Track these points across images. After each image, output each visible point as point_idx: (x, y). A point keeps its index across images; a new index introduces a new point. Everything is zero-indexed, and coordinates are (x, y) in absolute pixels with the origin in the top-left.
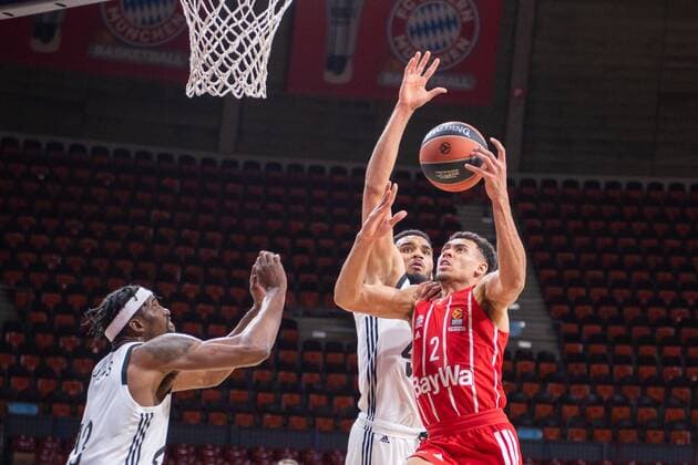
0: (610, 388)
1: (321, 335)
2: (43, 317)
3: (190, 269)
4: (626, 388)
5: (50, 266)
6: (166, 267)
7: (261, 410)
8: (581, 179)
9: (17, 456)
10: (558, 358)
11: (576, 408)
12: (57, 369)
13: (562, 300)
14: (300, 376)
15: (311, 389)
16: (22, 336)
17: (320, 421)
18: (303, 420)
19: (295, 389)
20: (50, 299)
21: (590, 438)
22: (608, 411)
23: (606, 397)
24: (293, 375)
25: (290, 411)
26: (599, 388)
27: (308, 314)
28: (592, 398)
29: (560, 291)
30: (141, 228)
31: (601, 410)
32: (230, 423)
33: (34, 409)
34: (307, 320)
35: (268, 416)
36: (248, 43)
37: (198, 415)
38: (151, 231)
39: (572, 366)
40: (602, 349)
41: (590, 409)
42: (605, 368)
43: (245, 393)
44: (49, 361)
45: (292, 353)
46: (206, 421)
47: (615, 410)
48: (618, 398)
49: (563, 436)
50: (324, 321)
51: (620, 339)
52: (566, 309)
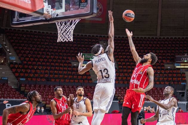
0: (127, 74)
1: (76, 65)
2: (26, 62)
3: (52, 53)
4: (130, 74)
5: (27, 53)
6: (48, 53)
7: (65, 79)
8: (121, 36)
9: (22, 88)
10: (118, 69)
11: (121, 78)
12: (28, 72)
13: (118, 58)
14: (72, 73)
15: (74, 75)
16: (22, 66)
17: (76, 80)
18: (73, 80)
19: (71, 75)
20: (27, 59)
21: (124, 83)
22: (127, 78)
23: (126, 75)
24: (71, 72)
25: (70, 79)
26: (125, 74)
27: (73, 61)
28: (124, 76)
29: (118, 56)
30: (43, 46)
31: (125, 78)
32: (60, 81)
33: (25, 79)
34: (73, 62)
35: (66, 80)
36: (69, 31)
37: (54, 80)
38: (45, 46)
39: (120, 70)
40: (125, 67)
41: (123, 78)
42: (126, 70)
43: (62, 76)
44: (27, 70)
45: (71, 68)
46: (55, 81)
47: (128, 78)
48: (128, 76)
49: (119, 83)
50: (76, 62)
51: (128, 65)
52: (119, 60)
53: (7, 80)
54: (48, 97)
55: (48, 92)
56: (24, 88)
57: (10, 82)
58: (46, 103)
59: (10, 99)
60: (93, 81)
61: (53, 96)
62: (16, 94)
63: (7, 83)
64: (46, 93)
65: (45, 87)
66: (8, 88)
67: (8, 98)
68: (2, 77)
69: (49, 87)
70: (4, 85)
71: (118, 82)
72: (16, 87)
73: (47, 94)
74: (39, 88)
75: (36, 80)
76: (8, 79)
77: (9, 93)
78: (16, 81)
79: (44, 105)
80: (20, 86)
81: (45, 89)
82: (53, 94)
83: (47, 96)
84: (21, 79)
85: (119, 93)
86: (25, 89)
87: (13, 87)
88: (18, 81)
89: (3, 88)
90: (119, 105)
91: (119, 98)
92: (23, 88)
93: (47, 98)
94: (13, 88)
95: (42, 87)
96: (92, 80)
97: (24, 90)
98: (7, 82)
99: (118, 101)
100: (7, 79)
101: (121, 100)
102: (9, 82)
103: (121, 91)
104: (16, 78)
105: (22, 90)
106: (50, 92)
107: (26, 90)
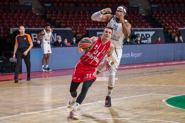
53: (31, 7)
54: (79, 25)
55: (78, 19)
56: (50, 15)
57: (34, 9)
58: (76, 32)
59: (35, 29)
60: (130, 5)
61: (83, 24)
62: (41, 22)
63: (31, 10)
64: (75, 20)
65: (73, 13)
66: (32, 15)
67: (33, 28)
68: (25, 3)
69: (79, 13)
70: (27, 11)
71: (160, 4)
72: (41, 14)
73: (77, 21)
74: (67, 15)
75: (63, 6)
76: (32, 5)
77: (34, 21)
78: (40, 7)
79: (74, 34)
80: (46, 13)
81: (75, 16)
82: (83, 21)
83: (77, 24)
84: (47, 5)
85: (163, 19)
86: (52, 16)
87: (37, 14)
88: (42, 7)
89: (26, 15)
90: (164, 34)
91: (162, 24)
92: (48, 16)
93: (77, 27)
94: (37, 16)
95: (71, 13)
96: (129, 3)
97: (49, 17)
98: (31, 8)
99: (162, 29)
100: (30, 5)
101: (166, 27)
102: (32, 9)
103: (165, 16)
104: (40, 3)
105: (47, 17)
106: (80, 19)
107: (52, 18)
